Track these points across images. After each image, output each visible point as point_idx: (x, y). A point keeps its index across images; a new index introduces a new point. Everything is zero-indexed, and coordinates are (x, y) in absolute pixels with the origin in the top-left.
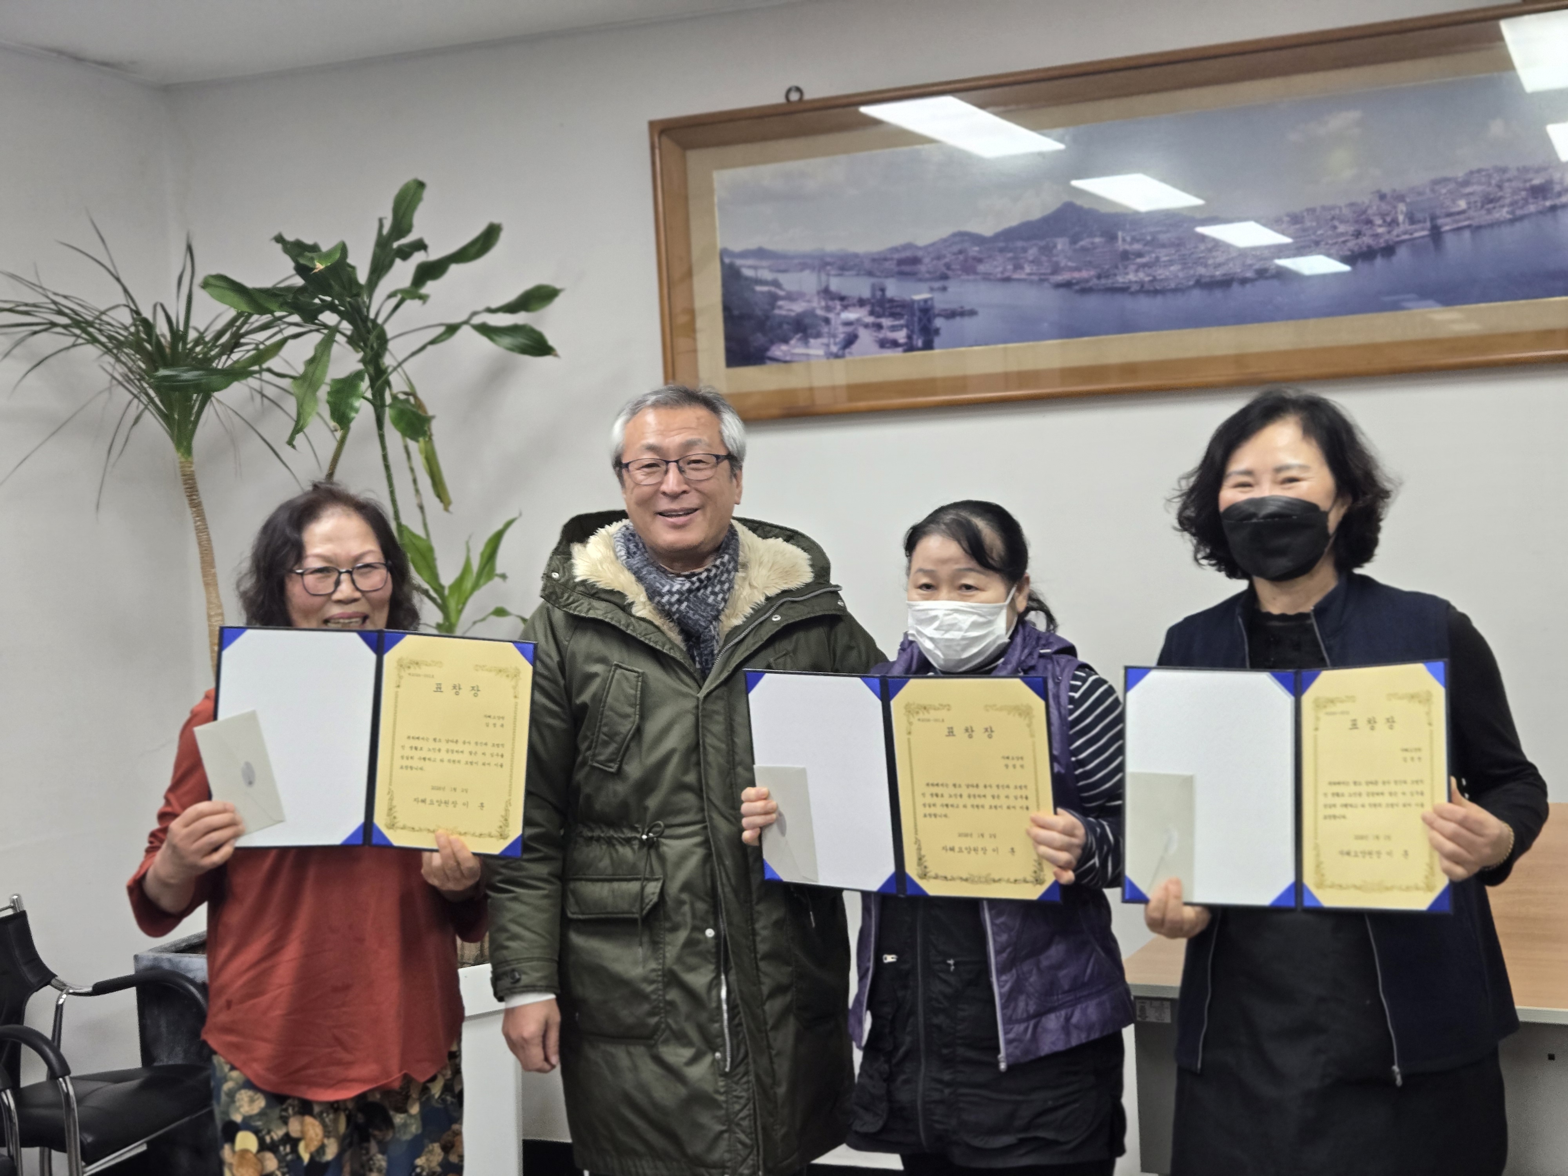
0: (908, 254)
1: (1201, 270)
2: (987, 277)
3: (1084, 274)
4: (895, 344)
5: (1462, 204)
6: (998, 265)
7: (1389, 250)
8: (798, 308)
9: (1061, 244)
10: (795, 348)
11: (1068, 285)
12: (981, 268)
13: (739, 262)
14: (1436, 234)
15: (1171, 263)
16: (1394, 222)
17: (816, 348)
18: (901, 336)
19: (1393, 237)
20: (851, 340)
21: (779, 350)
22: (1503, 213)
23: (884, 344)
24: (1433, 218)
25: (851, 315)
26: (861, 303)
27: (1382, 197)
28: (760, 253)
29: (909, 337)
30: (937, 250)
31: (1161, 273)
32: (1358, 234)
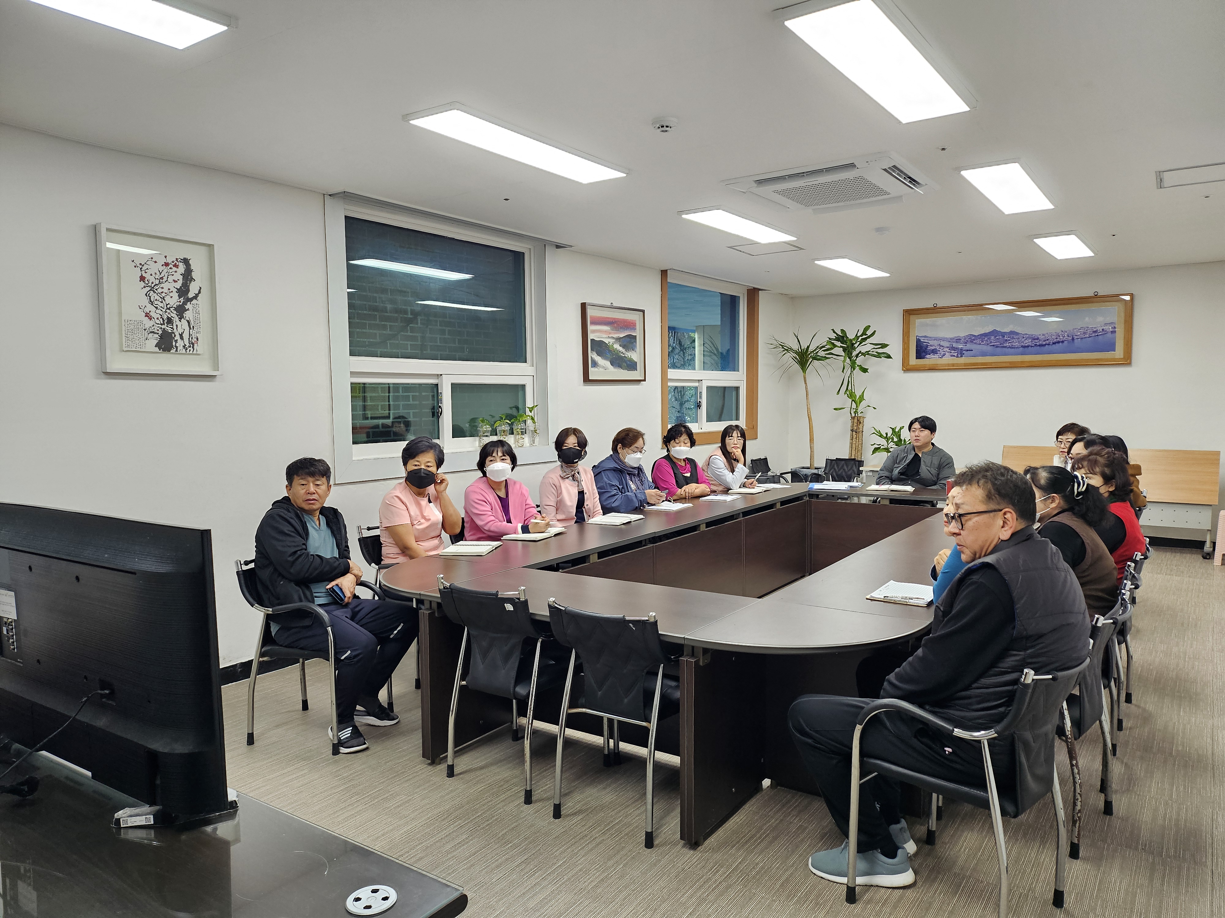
0: (958, 338)
1: (1023, 344)
2: (975, 343)
3: (997, 344)
4: (954, 356)
5: (1079, 334)
6: (978, 341)
7: (1063, 342)
8: (933, 348)
9: (992, 338)
10: (932, 356)
11: (994, 345)
12: (974, 341)
13: (920, 338)
14: (1073, 339)
15: (1016, 342)
16: (1064, 336)
17: (936, 356)
18: (956, 354)
19: (1064, 339)
20: (944, 355)
21: (928, 356)
22: (1088, 336)
23: (952, 356)
24: (1072, 336)
25: (945, 350)
26: (947, 347)
27: (1062, 331)
28: (925, 337)
29: (957, 355)
30: (965, 337)
31: (1014, 344)
32: (1057, 338)
